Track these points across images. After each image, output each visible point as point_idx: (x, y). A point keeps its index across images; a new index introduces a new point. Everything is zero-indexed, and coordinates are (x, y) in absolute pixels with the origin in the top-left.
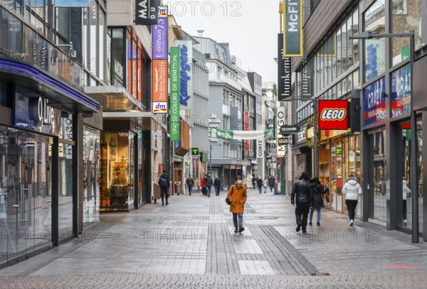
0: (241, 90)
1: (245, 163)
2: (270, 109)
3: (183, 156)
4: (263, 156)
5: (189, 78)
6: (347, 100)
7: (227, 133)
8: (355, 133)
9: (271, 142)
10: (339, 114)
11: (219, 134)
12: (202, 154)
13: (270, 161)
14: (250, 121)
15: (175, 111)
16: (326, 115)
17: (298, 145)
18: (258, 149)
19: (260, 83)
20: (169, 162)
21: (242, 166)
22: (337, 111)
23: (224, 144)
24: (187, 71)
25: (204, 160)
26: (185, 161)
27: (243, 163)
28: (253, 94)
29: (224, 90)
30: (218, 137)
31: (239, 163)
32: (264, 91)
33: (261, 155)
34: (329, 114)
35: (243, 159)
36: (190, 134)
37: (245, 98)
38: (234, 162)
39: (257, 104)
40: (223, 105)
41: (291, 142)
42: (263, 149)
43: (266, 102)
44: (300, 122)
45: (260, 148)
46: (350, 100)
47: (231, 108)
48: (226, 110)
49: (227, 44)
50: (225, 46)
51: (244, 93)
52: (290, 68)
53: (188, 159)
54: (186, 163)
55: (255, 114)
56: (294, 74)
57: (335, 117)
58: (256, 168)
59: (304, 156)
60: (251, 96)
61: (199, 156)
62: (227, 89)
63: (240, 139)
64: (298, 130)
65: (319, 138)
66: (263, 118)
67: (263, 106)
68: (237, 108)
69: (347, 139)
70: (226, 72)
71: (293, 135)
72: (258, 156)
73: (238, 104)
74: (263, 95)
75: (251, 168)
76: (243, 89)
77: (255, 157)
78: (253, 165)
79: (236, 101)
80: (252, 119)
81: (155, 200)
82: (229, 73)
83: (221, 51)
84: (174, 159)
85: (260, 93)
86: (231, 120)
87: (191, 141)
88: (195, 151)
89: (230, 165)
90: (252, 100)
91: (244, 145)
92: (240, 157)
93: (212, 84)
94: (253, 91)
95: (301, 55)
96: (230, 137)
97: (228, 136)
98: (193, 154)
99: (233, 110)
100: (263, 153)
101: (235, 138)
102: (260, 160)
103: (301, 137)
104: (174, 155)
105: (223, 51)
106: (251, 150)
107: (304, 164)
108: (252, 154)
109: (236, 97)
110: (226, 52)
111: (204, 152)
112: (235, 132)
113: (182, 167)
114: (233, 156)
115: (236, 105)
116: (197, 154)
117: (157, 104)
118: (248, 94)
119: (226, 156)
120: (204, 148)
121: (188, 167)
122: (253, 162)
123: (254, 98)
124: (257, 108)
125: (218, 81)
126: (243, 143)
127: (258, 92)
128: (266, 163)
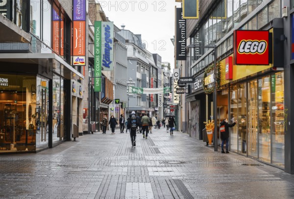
0: (148, 63)
1: (151, 110)
2: (166, 78)
3: (108, 104)
4: (162, 106)
5: (111, 49)
6: (268, 30)
7: (139, 90)
8: (278, 69)
9: (167, 97)
10: (259, 47)
11: (134, 90)
12: (122, 103)
13: (166, 108)
14: (154, 84)
15: (98, 69)
16: (244, 48)
17: (193, 93)
18: (159, 101)
19: (160, 61)
20: (95, 108)
21: (149, 111)
22: (257, 44)
23: (138, 97)
24: (110, 44)
25: (124, 107)
26: (110, 108)
27: (149, 109)
28: (156, 67)
29: (138, 63)
30: (133, 92)
31: (147, 110)
32: (163, 66)
33: (161, 105)
34: (248, 47)
35: (150, 107)
36: (114, 89)
37: (151, 69)
38: (144, 109)
39: (158, 74)
40: (137, 73)
41: (187, 91)
42: (162, 101)
43: (164, 73)
44: (196, 74)
45: (160, 101)
46: (271, 31)
47: (142, 74)
48: (139, 76)
49: (140, 35)
50: (139, 36)
51: (150, 66)
52: (186, 35)
53: (112, 106)
54: (111, 109)
55: (157, 79)
56: (188, 40)
57: (255, 50)
58: (158, 113)
59: (198, 103)
60: (155, 68)
61: (120, 104)
62: (139, 62)
63: (148, 94)
64: (194, 81)
65: (219, 83)
66: (162, 82)
67: (162, 75)
68: (146, 74)
69: (245, 85)
70: (139, 52)
71: (189, 86)
72: (159, 106)
73: (146, 72)
74: (162, 68)
75: (154, 113)
76: (150, 64)
77: (157, 106)
78: (156, 111)
79: (146, 71)
80: (155, 83)
81: (75, 138)
82: (141, 53)
83: (136, 39)
84: (101, 106)
85: (160, 67)
86: (142, 82)
87: (114, 94)
88: (117, 101)
89: (141, 111)
90: (156, 71)
91: (150, 98)
92: (148, 106)
93: (130, 59)
94: (156, 65)
95: (198, 17)
96: (141, 92)
97: (139, 91)
98: (116, 103)
99: (144, 76)
100: (162, 104)
101: (144, 93)
102: (160, 108)
103: (197, 86)
104: (101, 103)
105: (137, 39)
106: (155, 102)
107: (198, 109)
108: (155, 104)
109: (145, 68)
110: (139, 40)
111: (124, 102)
112: (144, 89)
113: (108, 112)
114: (143, 105)
115: (145, 73)
116: (119, 103)
117: (76, 57)
118: (153, 67)
119: (138, 105)
120: (123, 99)
121: (112, 112)
122: (156, 109)
123: (157, 69)
124: (158, 76)
125: (134, 57)
126: (150, 97)
127: (159, 66)
128: (164, 110)
